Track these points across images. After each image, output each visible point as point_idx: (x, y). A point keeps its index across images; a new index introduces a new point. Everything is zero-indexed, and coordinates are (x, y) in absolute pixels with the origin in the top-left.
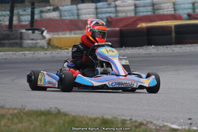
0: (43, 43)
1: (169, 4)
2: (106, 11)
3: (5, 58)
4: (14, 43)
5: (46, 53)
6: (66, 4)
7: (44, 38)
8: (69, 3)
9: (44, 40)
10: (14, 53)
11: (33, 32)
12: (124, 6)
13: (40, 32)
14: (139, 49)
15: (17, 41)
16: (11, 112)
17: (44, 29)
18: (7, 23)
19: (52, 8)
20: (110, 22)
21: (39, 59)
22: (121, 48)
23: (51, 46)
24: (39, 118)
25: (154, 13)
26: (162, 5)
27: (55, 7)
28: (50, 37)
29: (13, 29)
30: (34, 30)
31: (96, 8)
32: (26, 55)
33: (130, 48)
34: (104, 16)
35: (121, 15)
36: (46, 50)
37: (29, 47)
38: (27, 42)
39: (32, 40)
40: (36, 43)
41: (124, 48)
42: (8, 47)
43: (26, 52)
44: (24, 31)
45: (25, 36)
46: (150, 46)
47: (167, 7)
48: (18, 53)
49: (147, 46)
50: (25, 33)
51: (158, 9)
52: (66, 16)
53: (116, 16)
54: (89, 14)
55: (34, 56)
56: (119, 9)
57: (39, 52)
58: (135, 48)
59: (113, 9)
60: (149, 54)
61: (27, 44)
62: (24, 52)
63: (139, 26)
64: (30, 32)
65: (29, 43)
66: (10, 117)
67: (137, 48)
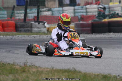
0: (44, 30)
1: (119, 8)
2: (81, 11)
3: (23, 39)
4: (27, 30)
5: (47, 36)
6: (56, 7)
7: (45, 27)
8: (58, 6)
9: (45, 29)
10: (28, 36)
11: (39, 24)
12: (91, 9)
13: (43, 24)
14: (104, 35)
15: (29, 29)
16: (46, 70)
17: (45, 22)
18: (23, 18)
19: (47, 9)
20: (83, 18)
21: (44, 40)
22: (92, 34)
23: (49, 32)
24: (64, 74)
25: (110, 13)
26: (115, 8)
27: (49, 8)
28: (49, 27)
29: (26, 21)
30: (39, 22)
31: (74, 10)
32: (36, 37)
33: (98, 34)
34: (80, 14)
35: (90, 14)
36: (47, 34)
37: (36, 33)
38: (35, 29)
39: (38, 28)
40: (41, 30)
41: (94, 34)
42: (24, 32)
43: (35, 36)
44: (33, 23)
45: (34, 26)
46: (110, 33)
47: (118, 10)
48: (30, 36)
49: (108, 33)
50: (34, 24)
51: (112, 11)
52: (56, 14)
53: (87, 15)
54: (70, 13)
55: (40, 38)
56: (88, 10)
57: (43, 36)
58: (101, 34)
59: (84, 11)
60: (111, 38)
61: (35, 31)
62: (34, 36)
63: (103, 20)
64: (37, 23)
65: (36, 30)
66: (47, 73)
67: (102, 34)
